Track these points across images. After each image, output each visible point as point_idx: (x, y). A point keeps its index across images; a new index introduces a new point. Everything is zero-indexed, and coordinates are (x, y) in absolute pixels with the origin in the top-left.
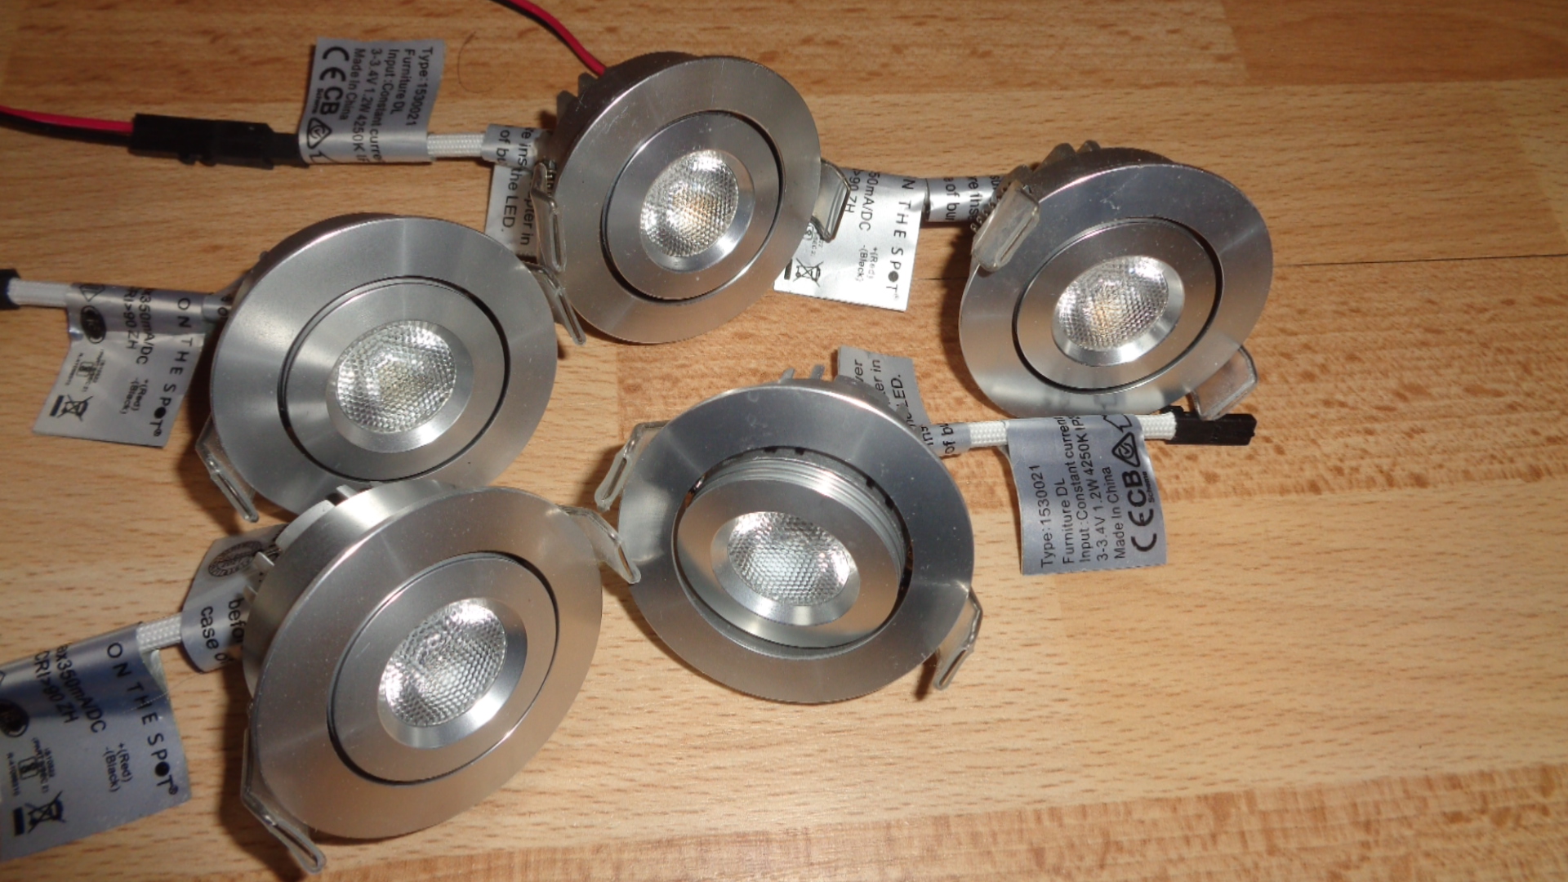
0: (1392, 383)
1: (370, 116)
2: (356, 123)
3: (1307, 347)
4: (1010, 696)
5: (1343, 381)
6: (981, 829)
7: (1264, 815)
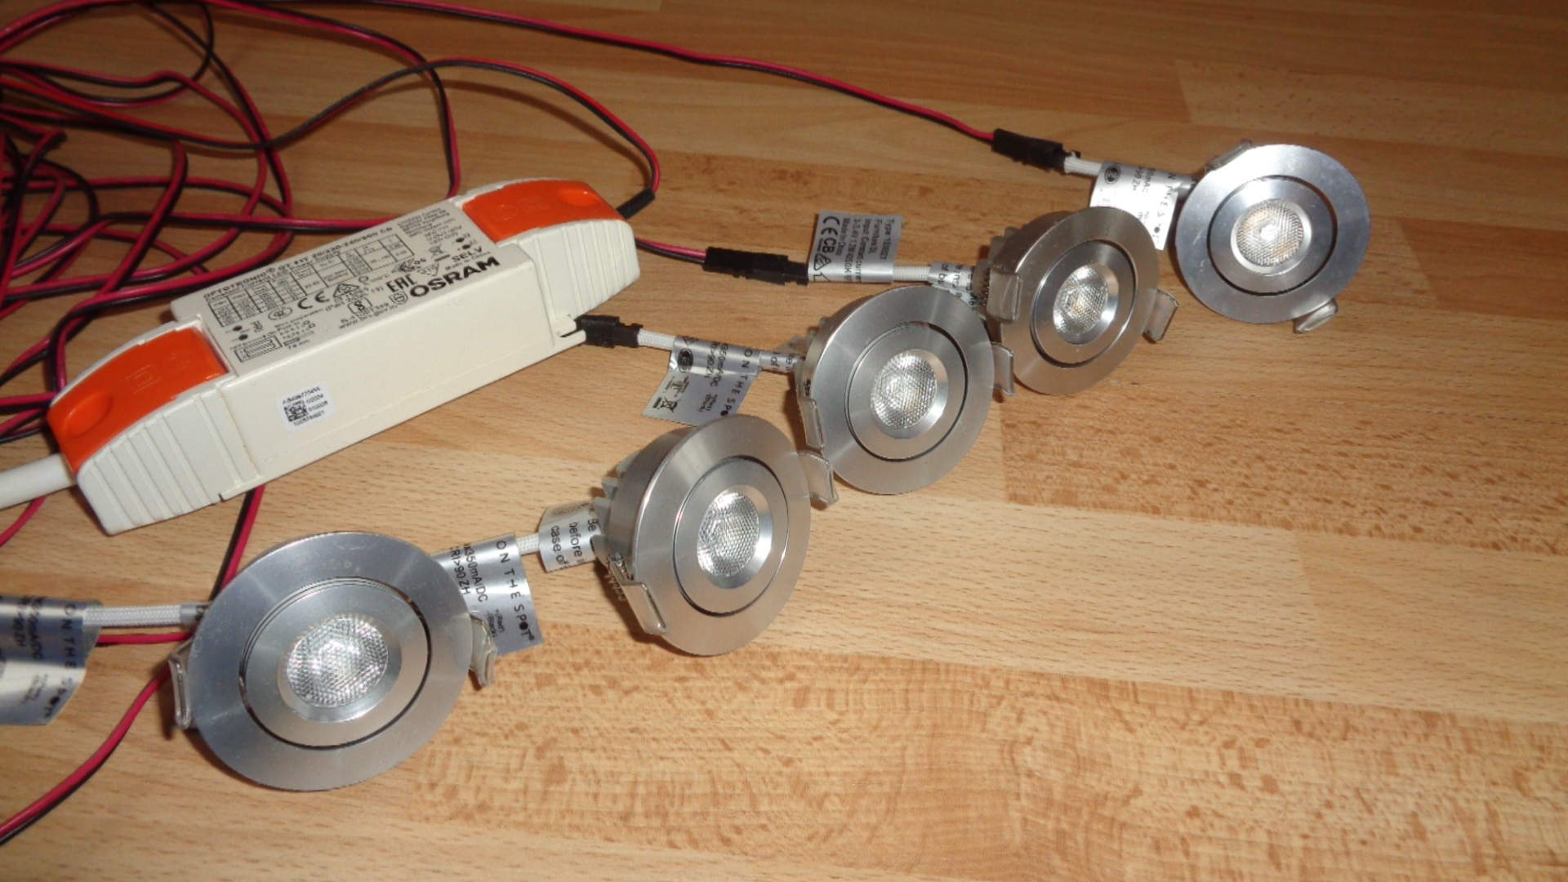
0: (1555, 494)
1: (856, 254)
2: (847, 257)
3: (1488, 464)
4: (1275, 632)
5: (1516, 487)
6: (1256, 703)
7: (1463, 730)
